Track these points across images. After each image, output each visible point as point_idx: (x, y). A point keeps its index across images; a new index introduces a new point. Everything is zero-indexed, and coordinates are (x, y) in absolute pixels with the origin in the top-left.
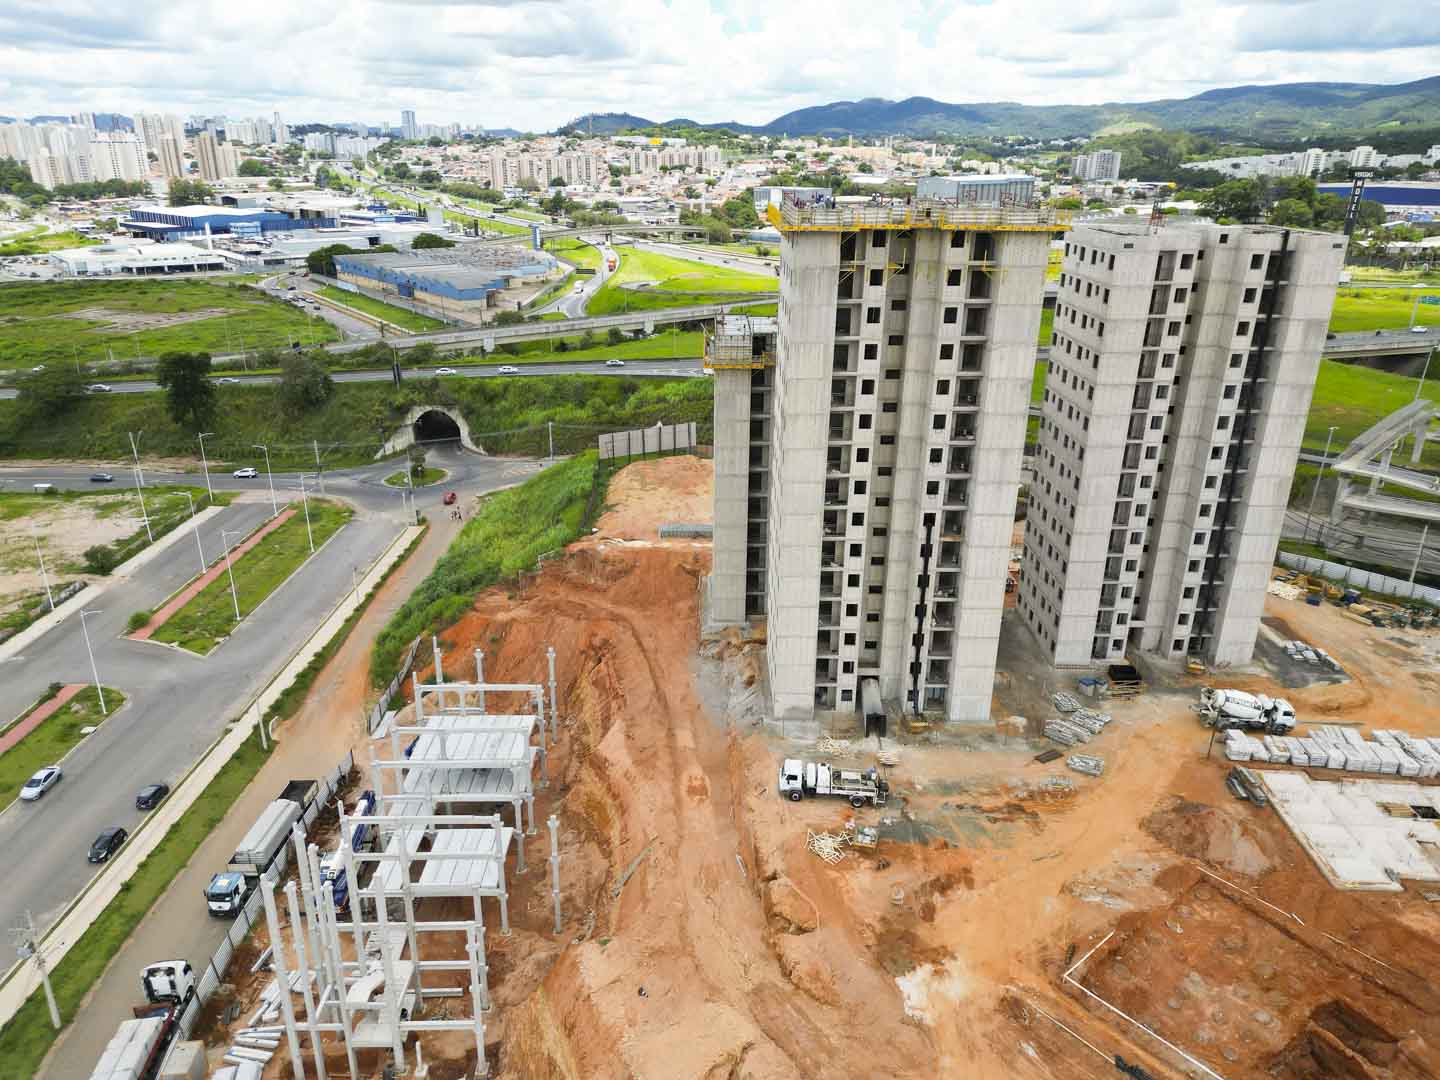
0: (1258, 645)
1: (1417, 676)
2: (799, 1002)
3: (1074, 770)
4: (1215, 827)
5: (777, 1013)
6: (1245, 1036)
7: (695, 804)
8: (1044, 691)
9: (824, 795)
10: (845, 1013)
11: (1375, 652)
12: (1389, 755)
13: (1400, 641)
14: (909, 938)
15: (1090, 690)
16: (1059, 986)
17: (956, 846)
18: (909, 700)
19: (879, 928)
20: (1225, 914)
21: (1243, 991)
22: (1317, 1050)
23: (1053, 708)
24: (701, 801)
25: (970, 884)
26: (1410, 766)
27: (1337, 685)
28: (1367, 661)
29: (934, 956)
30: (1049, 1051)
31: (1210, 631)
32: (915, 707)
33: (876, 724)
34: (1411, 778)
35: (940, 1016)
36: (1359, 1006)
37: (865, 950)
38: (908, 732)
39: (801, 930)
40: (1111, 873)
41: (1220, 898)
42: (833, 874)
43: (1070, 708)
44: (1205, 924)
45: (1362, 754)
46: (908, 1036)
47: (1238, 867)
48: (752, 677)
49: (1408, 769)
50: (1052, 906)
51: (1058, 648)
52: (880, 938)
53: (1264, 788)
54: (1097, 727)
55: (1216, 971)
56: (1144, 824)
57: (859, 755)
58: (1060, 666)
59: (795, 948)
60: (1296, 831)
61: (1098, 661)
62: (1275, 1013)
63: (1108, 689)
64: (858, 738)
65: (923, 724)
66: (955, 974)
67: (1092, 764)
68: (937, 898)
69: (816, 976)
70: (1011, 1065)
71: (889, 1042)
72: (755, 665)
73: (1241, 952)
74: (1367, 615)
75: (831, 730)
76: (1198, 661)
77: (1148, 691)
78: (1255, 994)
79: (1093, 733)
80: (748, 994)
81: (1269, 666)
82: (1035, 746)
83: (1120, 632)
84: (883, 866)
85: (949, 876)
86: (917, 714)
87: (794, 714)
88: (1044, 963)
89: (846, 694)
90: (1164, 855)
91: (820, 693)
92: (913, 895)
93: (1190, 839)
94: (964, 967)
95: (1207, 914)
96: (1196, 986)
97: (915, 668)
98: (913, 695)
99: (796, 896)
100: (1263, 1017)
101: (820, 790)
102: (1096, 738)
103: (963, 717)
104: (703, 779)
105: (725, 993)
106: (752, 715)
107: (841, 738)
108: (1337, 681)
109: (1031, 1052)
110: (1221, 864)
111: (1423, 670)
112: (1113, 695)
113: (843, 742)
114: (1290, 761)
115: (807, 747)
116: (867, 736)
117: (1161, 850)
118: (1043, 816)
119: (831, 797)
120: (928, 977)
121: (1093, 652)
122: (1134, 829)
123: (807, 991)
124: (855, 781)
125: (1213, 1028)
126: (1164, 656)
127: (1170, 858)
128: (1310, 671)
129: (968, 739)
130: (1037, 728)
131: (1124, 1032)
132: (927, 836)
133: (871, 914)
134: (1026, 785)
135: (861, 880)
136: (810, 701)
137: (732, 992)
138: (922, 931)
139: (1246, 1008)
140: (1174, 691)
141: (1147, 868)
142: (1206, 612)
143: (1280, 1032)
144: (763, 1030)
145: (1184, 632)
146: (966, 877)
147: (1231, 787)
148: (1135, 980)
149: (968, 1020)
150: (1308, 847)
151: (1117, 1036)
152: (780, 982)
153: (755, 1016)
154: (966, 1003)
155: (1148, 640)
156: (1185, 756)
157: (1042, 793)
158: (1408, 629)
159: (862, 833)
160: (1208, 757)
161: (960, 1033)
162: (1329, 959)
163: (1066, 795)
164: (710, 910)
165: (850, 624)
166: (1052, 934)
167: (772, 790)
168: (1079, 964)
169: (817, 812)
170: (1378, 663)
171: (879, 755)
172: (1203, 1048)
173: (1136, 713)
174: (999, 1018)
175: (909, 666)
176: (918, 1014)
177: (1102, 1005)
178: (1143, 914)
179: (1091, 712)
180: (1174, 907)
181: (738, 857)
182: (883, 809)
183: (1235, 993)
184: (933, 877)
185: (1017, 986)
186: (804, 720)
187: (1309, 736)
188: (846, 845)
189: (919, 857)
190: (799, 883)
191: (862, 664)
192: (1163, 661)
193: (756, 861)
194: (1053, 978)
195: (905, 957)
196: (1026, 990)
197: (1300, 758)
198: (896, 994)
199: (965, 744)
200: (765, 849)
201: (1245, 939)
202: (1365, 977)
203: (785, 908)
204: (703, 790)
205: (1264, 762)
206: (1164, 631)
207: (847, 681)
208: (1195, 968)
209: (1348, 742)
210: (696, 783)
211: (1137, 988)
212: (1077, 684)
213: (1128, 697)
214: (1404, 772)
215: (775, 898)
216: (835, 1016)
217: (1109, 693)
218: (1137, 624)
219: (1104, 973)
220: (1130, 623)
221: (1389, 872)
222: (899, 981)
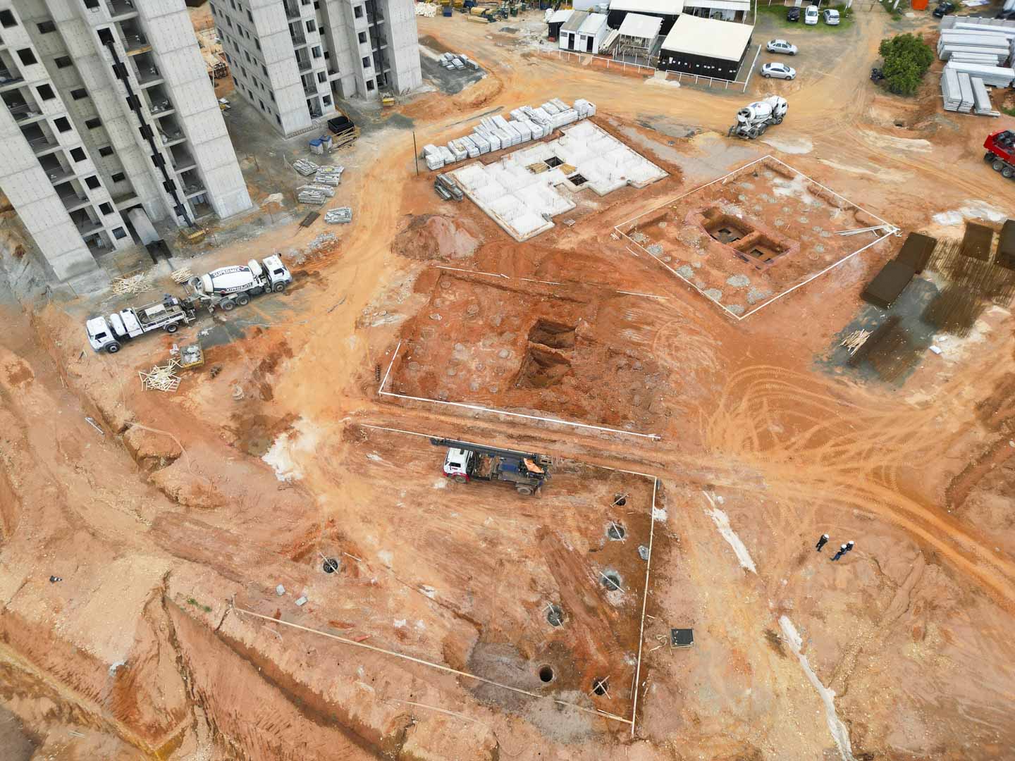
0: (423, 66)
1: (525, 56)
2: (195, 517)
3: (331, 224)
4: (438, 229)
5: (181, 534)
6: (498, 371)
7: (23, 391)
8: (287, 164)
9: (139, 337)
10: (234, 507)
11: (496, 45)
12: (525, 128)
13: (508, 30)
14: (260, 421)
15: (320, 149)
16: (378, 400)
17: (267, 328)
18: (178, 215)
19: (233, 425)
20: (462, 291)
21: (488, 342)
22: (537, 357)
23: (299, 176)
24: (29, 384)
25: (289, 353)
26: (538, 131)
27: (481, 81)
28: (493, 54)
29: (284, 425)
30: (388, 451)
31: (389, 66)
32: (187, 219)
33: (158, 250)
34: (540, 140)
35: (305, 468)
36: (552, 318)
37: (229, 448)
38: (191, 244)
39: (170, 460)
40: (384, 297)
41: (457, 282)
42: (178, 399)
43: (311, 171)
44: (453, 306)
45: (510, 133)
46: (289, 498)
47: (461, 254)
48: (19, 248)
49: (537, 134)
50: (353, 342)
51: (283, 120)
52: (238, 433)
53: (460, 185)
54: (336, 180)
55: (469, 336)
56: (393, 248)
57: (156, 283)
58: (291, 135)
59: (171, 477)
60: (487, 210)
61: (318, 120)
62: (509, 347)
63: (333, 143)
64: (149, 269)
65: (200, 233)
66: (304, 430)
67: (343, 214)
68: (269, 378)
69: (199, 491)
70: (366, 475)
71: (275, 509)
72: (16, 234)
73: (479, 314)
74: (483, 14)
75: (120, 270)
76: (388, 94)
77: (362, 133)
78: (495, 340)
79: (334, 185)
80: (149, 532)
81: (435, 81)
82: (297, 215)
83: (324, 89)
84: (216, 373)
85: (271, 356)
86: (190, 225)
87: (76, 270)
88: (363, 389)
89: (119, 233)
90: (413, 266)
91: (91, 242)
92: (250, 386)
93: (425, 247)
94: (309, 421)
95: (452, 298)
96: (462, 353)
97: (169, 186)
98: (180, 209)
99: (152, 434)
100: (504, 354)
101: (132, 335)
102: (338, 189)
103: (231, 212)
104: (20, 363)
105: (129, 543)
106: (37, 285)
107: (132, 275)
108: (479, 79)
109: (376, 458)
110: (450, 256)
111: (526, 50)
112: (339, 147)
113: (135, 277)
114: (468, 157)
115: (105, 296)
116: (156, 262)
117: (411, 263)
118: (323, 273)
119: (146, 335)
120: (286, 444)
121: (311, 114)
122: (388, 255)
123: (197, 506)
124: (161, 313)
125: (479, 376)
126: (364, 98)
127: (417, 267)
128: (461, 76)
129: (242, 230)
130: (292, 198)
131: (429, 410)
132: (242, 330)
133: (222, 418)
134: (302, 251)
135: (203, 393)
136: (85, 253)
137: (136, 539)
138: (268, 410)
139: (493, 352)
140: (379, 127)
141: (406, 281)
142: (380, 50)
143: (516, 358)
144: (175, 555)
145: (370, 73)
146: (284, 350)
147: (439, 193)
148: (425, 368)
149: (326, 459)
150: (496, 219)
151: (426, 414)
152: (173, 509)
153: (163, 547)
154: (320, 447)
155: (348, 89)
156: (403, 179)
157: (316, 253)
158: (510, 18)
159: (187, 353)
160: (418, 174)
161: (324, 472)
162: (528, 294)
163: (334, 247)
164: (83, 478)
165: (83, 170)
166: (361, 364)
167: (88, 353)
168: (386, 379)
169: (140, 353)
170: (499, 53)
171: (173, 277)
172: (478, 393)
173: (360, 155)
174: (347, 446)
175: (162, 187)
176: (289, 475)
177: (410, 399)
178: (414, 318)
179: (328, 169)
180: (432, 302)
181: (88, 419)
182: (197, 324)
183: (484, 345)
184: (259, 363)
185: (351, 415)
186: (90, 271)
187: (475, 132)
188: (178, 370)
189: (242, 350)
190: (151, 423)
191: (117, 199)
192: (365, 102)
193: (105, 420)
194: (373, 397)
195: (262, 437)
196: (358, 415)
197: (474, 152)
198: (267, 470)
199: (242, 235)
200: (108, 408)
201: (479, 304)
202: (549, 297)
203: (149, 450)
204: (25, 374)
205: (453, 163)
206: (356, 76)
207: (113, 221)
208: (457, 341)
209: (498, 127)
210: (16, 370)
211: (427, 373)
212: (308, 146)
213: (348, 143)
214: (536, 137)
215: (135, 445)
216: (228, 512)
217: (335, 145)
218: (335, 77)
219: (404, 374)
220: (330, 78)
221: (544, 216)
222: (266, 458)
